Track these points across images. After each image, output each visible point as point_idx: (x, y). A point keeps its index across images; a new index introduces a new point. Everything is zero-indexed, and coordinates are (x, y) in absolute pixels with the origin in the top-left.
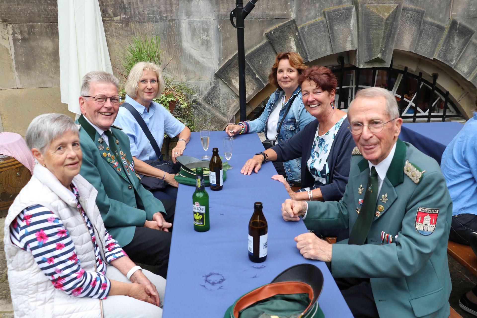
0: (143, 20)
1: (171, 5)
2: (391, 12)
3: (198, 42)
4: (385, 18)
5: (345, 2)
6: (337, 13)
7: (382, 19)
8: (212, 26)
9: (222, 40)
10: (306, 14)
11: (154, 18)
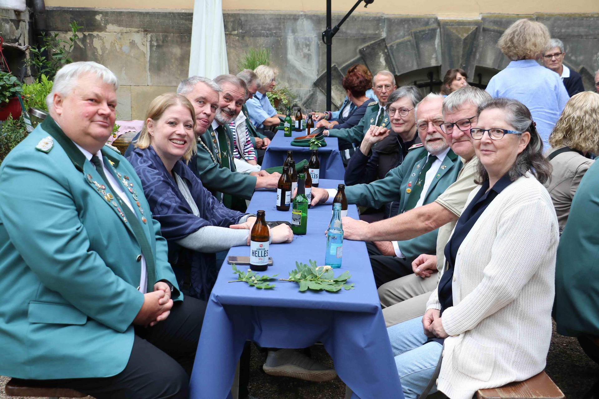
0: (257, 35)
1: (280, 23)
2: (470, 33)
3: (301, 55)
4: (463, 38)
5: (432, 24)
6: (423, 33)
7: (460, 39)
8: (313, 43)
9: (321, 54)
10: (396, 33)
11: (266, 34)
